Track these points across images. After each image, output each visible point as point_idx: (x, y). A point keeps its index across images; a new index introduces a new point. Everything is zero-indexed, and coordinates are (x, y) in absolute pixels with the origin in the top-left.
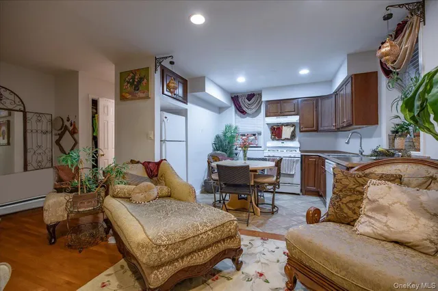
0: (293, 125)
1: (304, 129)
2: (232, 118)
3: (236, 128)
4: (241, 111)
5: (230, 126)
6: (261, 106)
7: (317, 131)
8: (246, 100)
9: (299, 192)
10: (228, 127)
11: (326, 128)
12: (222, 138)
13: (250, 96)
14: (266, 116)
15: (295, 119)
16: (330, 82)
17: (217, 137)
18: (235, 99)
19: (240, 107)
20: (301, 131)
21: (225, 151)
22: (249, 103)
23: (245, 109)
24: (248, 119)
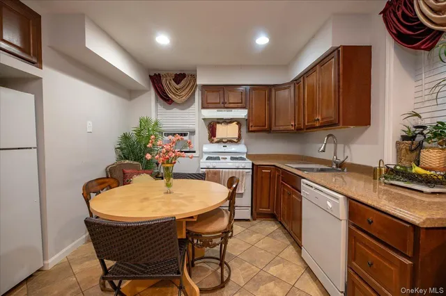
0: (238, 122)
1: (253, 129)
2: (149, 108)
3: (156, 124)
4: (164, 98)
5: (147, 121)
6: (194, 92)
7: (269, 131)
8: (173, 82)
9: (249, 217)
10: (144, 123)
11: (281, 128)
12: (134, 138)
13: (179, 78)
14: (203, 107)
15: (242, 114)
16: (287, 66)
17: (126, 137)
18: (156, 80)
19: (164, 92)
20: (249, 131)
21: (139, 158)
22: (178, 86)
23: (171, 95)
24: (175, 112)
